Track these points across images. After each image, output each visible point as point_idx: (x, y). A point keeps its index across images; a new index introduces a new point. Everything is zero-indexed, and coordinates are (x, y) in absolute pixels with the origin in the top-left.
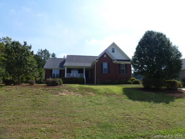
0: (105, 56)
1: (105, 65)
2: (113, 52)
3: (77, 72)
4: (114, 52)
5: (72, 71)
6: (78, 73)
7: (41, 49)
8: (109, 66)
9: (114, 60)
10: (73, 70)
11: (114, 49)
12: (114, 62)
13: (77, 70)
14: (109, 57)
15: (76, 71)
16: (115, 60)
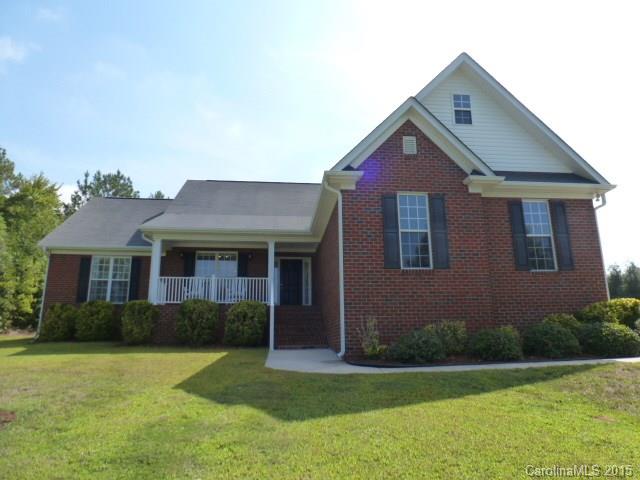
0: (410, 146)
1: (413, 214)
2: (458, 121)
3: (233, 266)
4: (469, 121)
5: (200, 265)
6: (239, 275)
8: (438, 217)
10: (206, 258)
11: (467, 98)
13: (233, 259)
15: (224, 263)
16: (482, 169)
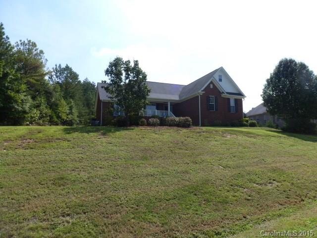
0: (211, 86)
1: (212, 100)
2: (219, 81)
3: (155, 107)
4: (221, 81)
6: (156, 109)
7: (60, 65)
8: (216, 101)
9: (223, 93)
11: (221, 76)
12: (223, 95)
13: (155, 105)
14: (217, 89)
15: (152, 106)
16: (225, 92)
